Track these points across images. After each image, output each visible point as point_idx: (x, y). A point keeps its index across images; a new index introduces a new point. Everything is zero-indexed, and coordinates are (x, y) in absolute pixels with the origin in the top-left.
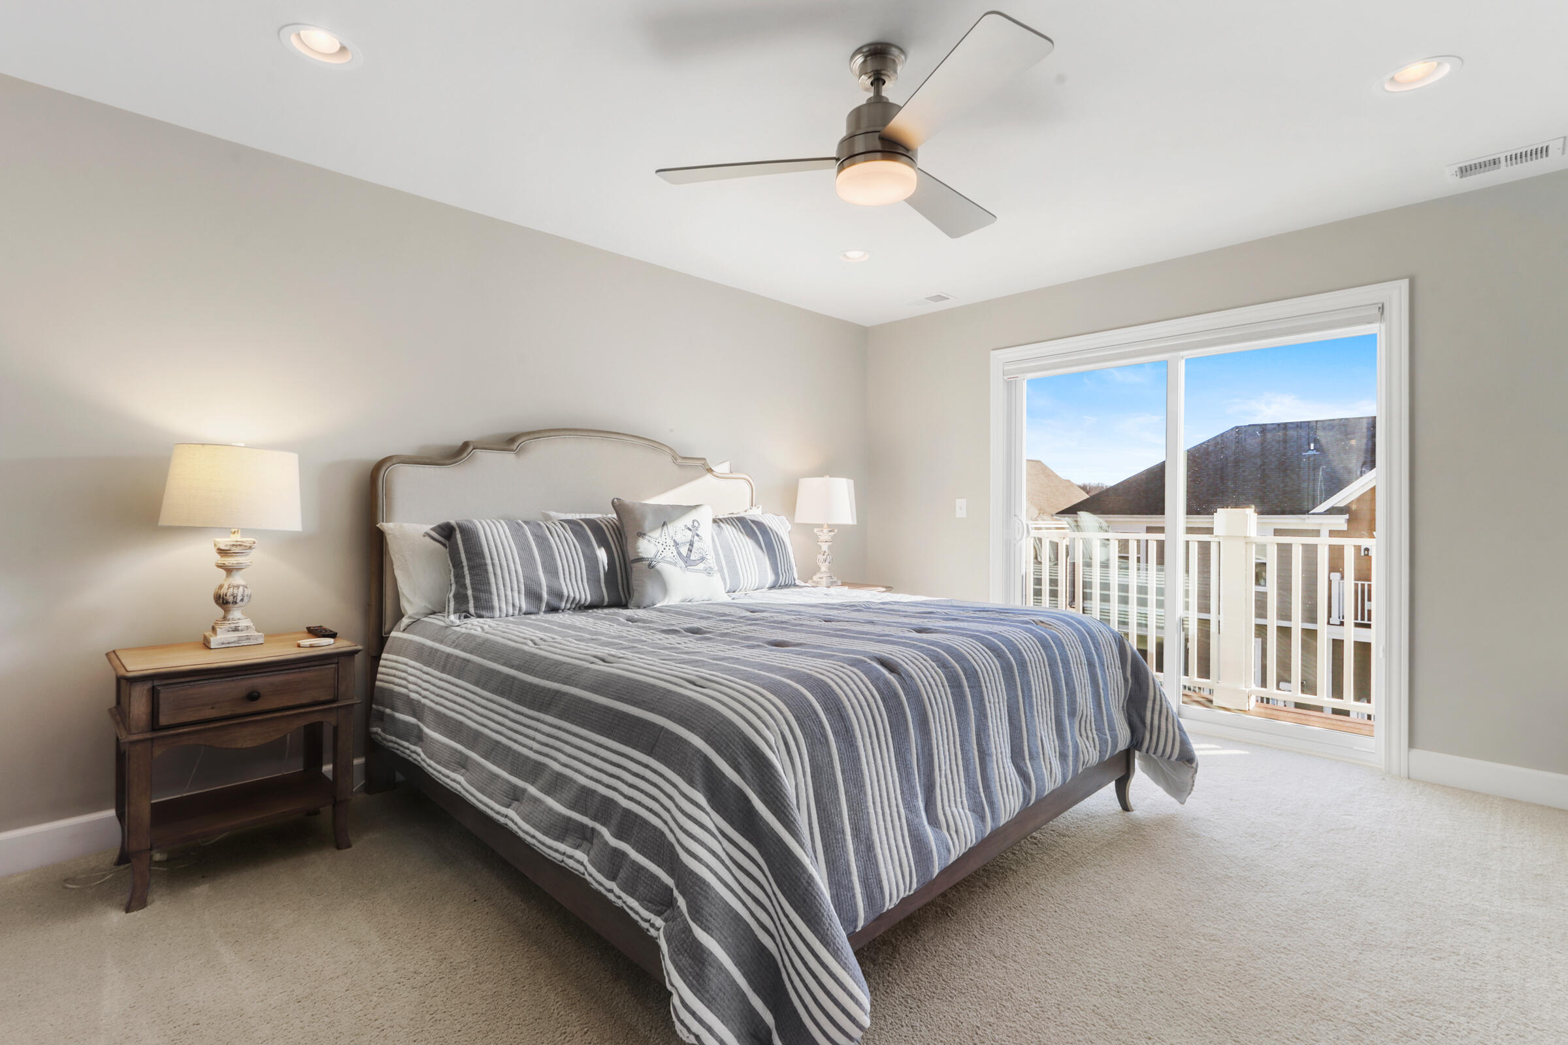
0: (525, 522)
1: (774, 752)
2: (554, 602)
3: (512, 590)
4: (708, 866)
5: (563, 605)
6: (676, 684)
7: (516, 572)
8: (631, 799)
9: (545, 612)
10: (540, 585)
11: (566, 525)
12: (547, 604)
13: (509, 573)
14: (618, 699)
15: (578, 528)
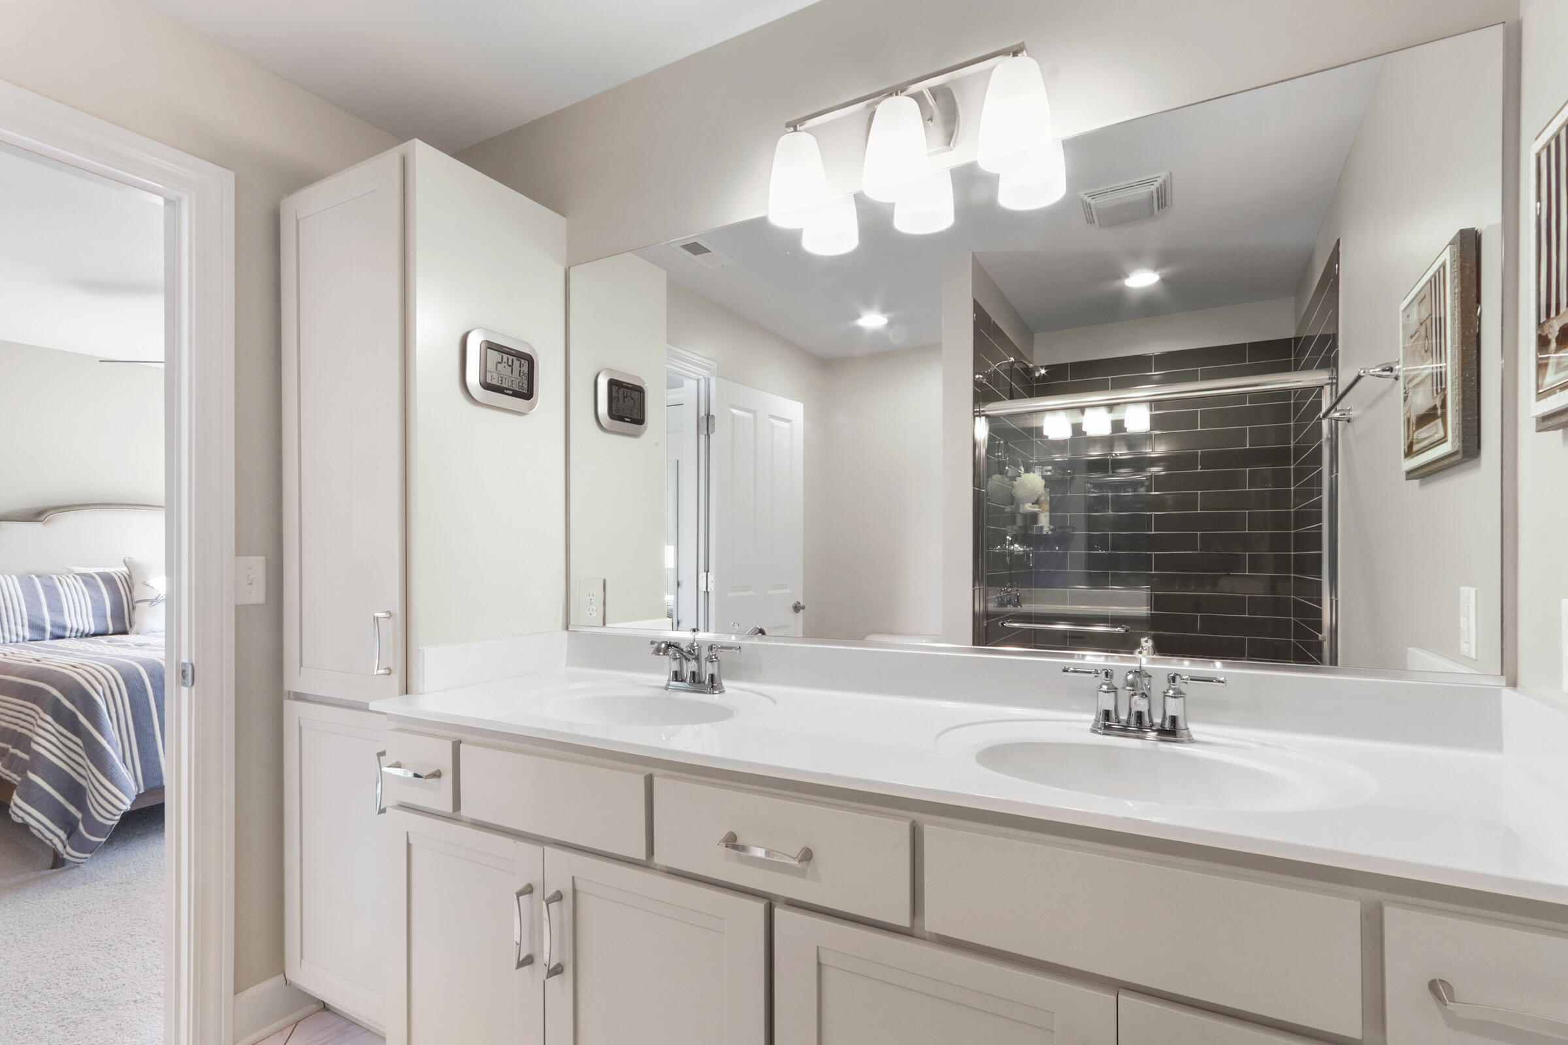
0: (38, 576)
1: (100, 697)
2: (59, 632)
3: (16, 624)
4: (44, 747)
5: (68, 634)
6: (63, 668)
7: (21, 612)
8: (23, 727)
9: (50, 639)
10: (44, 620)
11: (78, 577)
12: (51, 634)
13: (14, 613)
14: (29, 678)
15: (90, 579)
